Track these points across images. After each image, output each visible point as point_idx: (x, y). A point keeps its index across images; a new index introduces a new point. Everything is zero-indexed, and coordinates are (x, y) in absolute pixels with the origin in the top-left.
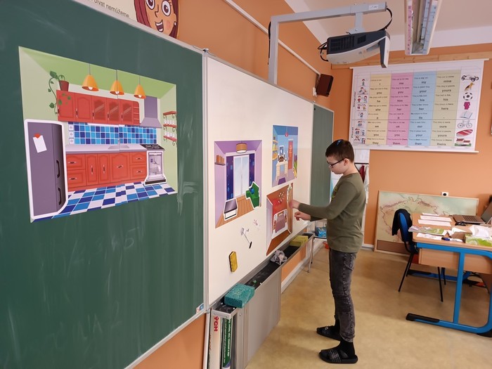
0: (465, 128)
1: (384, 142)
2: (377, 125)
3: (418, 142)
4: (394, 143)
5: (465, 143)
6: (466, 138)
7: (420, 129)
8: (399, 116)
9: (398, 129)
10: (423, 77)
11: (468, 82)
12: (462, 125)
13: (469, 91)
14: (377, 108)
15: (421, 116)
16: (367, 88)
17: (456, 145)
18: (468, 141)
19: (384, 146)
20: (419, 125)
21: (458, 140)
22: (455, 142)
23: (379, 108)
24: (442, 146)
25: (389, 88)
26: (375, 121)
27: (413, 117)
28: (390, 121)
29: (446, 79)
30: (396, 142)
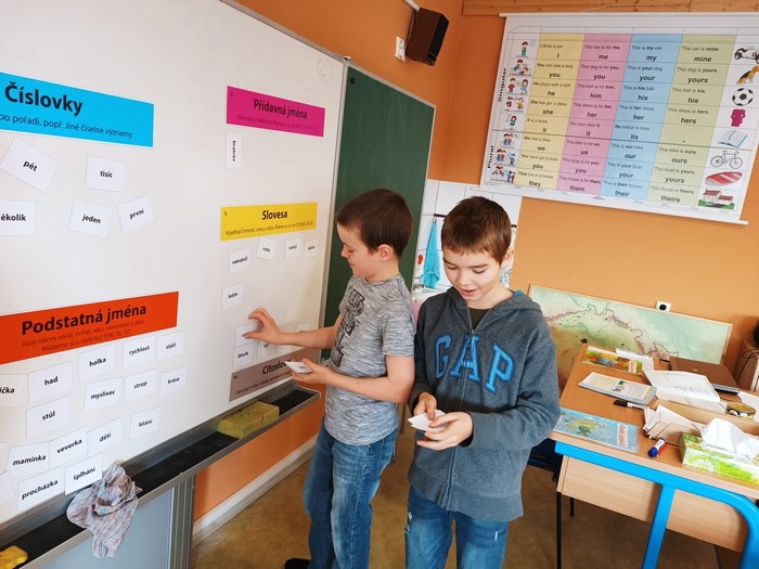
0: (726, 168)
1: (552, 183)
2: (542, 144)
3: (622, 189)
4: (572, 188)
5: (721, 202)
6: (725, 190)
7: (629, 162)
8: (591, 129)
9: (584, 158)
10: (652, 47)
11: (749, 64)
12: (720, 160)
13: (747, 84)
14: (546, 108)
15: (635, 132)
16: (530, 62)
17: (702, 203)
18: (729, 198)
19: (551, 192)
20: (630, 152)
21: (708, 193)
22: (701, 197)
23: (549, 108)
24: (671, 204)
25: (576, 65)
26: (538, 136)
27: (618, 134)
28: (570, 140)
29: (700, 54)
30: (576, 184)
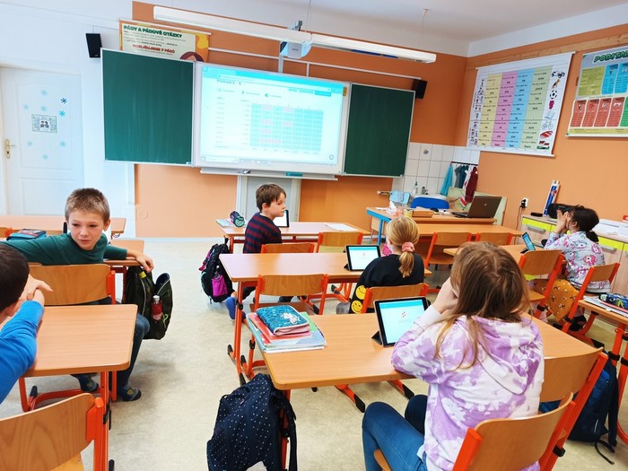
0: (547, 130)
1: (488, 143)
2: (487, 125)
3: (512, 144)
4: (495, 145)
5: (545, 146)
6: (547, 140)
7: (514, 130)
8: (503, 116)
9: (500, 130)
10: (523, 75)
11: (556, 78)
12: (545, 126)
13: (555, 89)
14: (488, 108)
15: (517, 116)
16: (484, 89)
17: (538, 148)
18: (548, 144)
19: (489, 147)
20: (515, 125)
21: (541, 142)
22: (538, 144)
23: (490, 108)
24: (528, 149)
25: (499, 87)
26: (486, 122)
27: (511, 117)
28: (497, 122)
29: (540, 76)
30: (497, 143)
